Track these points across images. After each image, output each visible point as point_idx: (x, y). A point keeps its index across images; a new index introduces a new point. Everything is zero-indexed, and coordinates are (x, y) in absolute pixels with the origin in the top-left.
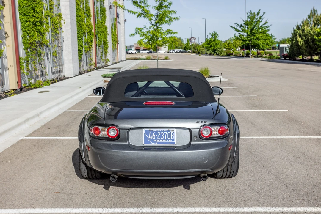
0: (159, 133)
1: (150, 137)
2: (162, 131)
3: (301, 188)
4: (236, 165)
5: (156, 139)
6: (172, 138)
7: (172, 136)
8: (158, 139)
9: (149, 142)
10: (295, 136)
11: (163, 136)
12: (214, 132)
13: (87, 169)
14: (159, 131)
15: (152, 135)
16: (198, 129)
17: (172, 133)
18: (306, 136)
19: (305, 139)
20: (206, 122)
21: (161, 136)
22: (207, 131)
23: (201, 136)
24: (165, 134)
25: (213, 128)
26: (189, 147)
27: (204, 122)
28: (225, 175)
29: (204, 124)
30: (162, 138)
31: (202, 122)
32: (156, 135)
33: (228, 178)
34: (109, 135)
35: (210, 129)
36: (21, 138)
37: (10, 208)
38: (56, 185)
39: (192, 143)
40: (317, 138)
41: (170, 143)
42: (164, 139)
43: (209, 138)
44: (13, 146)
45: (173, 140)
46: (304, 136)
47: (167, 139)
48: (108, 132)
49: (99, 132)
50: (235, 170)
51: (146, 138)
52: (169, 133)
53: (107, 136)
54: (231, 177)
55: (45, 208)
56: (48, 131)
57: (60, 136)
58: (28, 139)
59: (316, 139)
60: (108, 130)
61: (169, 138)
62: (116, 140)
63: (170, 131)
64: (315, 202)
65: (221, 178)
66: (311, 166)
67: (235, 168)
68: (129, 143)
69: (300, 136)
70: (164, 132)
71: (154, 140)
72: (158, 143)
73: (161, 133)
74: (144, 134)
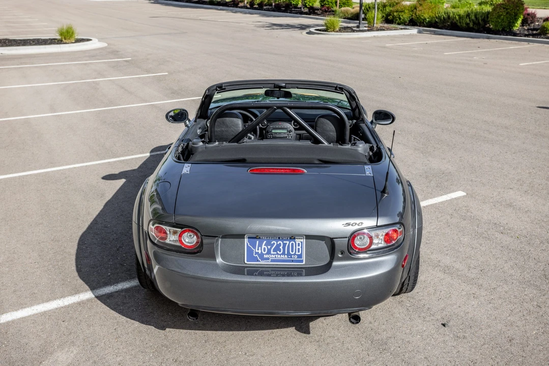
0: (274, 243)
1: (258, 250)
5: (269, 253)
6: (297, 253)
7: (299, 249)
8: (272, 253)
9: (255, 260)
11: (281, 247)
12: (375, 241)
16: (346, 238)
17: (299, 244)
20: (362, 224)
21: (277, 249)
23: (350, 249)
24: (285, 245)
27: (359, 225)
29: (357, 228)
30: (280, 252)
31: (354, 224)
32: (269, 247)
34: (181, 242)
35: (370, 236)
39: (334, 263)
41: (294, 261)
42: (282, 254)
43: (367, 252)
45: (300, 256)
47: (289, 254)
48: (180, 236)
51: (250, 252)
52: (292, 244)
53: (178, 244)
61: (292, 251)
62: (195, 253)
63: (294, 239)
70: (283, 240)
71: (265, 255)
72: (273, 261)
73: (278, 243)
74: (247, 244)
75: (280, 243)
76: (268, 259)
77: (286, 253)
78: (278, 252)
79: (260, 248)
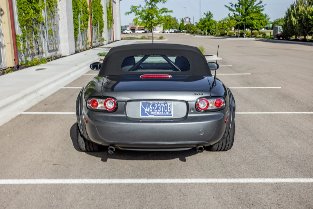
0: (156, 106)
1: (147, 109)
2: (159, 103)
3: (295, 161)
4: (231, 138)
5: (153, 111)
6: (168, 111)
7: (169, 109)
8: (155, 111)
9: (146, 115)
10: (288, 111)
11: (160, 108)
12: (210, 105)
13: (85, 142)
14: (156, 104)
15: (149, 107)
16: (195, 101)
17: (169, 106)
18: (300, 111)
19: (299, 114)
20: (203, 94)
21: (158, 109)
22: (204, 104)
23: (197, 109)
24: (162, 106)
25: (210, 101)
26: (186, 119)
27: (201, 95)
28: (220, 149)
29: (200, 96)
30: (159, 110)
31: (199, 94)
32: (153, 108)
33: (224, 150)
34: (106, 107)
35: (207, 102)
36: (19, 113)
37: (10, 178)
38: (55, 158)
39: (189, 115)
40: (310, 114)
41: (167, 115)
42: (161, 111)
43: (206, 111)
44: (12, 120)
45: (170, 112)
46: (298, 112)
47: (164, 111)
48: (105, 105)
49: (97, 105)
50: (230, 143)
51: (143, 110)
52: (166, 106)
53: (105, 109)
54: (227, 150)
55: (44, 179)
56: (46, 107)
57: (58, 112)
58: (26, 115)
59: (308, 114)
60: (106, 102)
61: (166, 110)
62: (113, 112)
63: (167, 103)
64: (308, 174)
65: (217, 151)
66: (304, 140)
67: (231, 141)
68: (126, 115)
69: (293, 112)
70: (161, 104)
71: (151, 112)
72: (155, 115)
73: (158, 105)
74: (142, 106)
75: (159, 106)
76: (153, 114)
77: (163, 111)
78: (158, 110)
79: (148, 108)
